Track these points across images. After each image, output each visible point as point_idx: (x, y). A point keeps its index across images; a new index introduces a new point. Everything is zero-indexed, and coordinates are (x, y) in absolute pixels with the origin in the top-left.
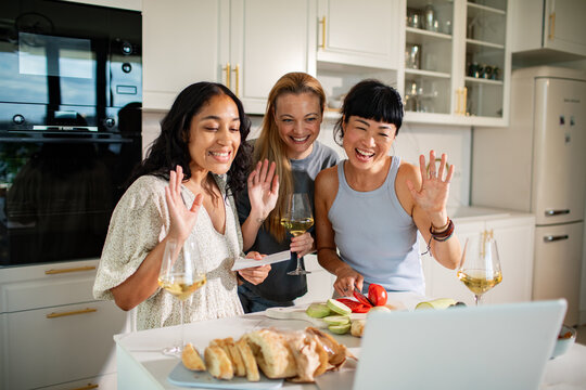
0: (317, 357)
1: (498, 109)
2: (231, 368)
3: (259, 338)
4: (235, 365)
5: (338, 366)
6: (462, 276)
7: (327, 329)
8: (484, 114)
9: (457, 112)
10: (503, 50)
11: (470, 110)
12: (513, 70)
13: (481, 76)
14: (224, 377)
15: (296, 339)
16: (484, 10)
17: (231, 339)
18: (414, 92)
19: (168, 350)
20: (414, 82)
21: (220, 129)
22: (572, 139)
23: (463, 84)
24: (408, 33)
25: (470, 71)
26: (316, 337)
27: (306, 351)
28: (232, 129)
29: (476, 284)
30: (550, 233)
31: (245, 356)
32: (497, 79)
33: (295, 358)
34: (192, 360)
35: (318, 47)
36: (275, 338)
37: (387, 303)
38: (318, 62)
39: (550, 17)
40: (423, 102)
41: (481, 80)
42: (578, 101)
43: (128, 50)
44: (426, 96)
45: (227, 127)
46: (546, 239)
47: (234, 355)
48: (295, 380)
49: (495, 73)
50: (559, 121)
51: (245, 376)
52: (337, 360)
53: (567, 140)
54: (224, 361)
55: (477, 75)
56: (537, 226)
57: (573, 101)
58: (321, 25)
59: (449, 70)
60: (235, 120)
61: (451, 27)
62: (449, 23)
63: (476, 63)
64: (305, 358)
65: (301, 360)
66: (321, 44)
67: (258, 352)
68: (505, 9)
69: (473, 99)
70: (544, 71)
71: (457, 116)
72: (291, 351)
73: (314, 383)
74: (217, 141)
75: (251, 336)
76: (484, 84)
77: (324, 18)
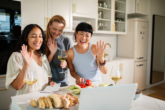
0: (70, 101)
1: (124, 30)
2: (44, 105)
3: (53, 97)
4: (45, 104)
5: (76, 104)
6: (111, 77)
7: (73, 93)
8: (120, 31)
9: (112, 30)
10: (125, 13)
11: (116, 30)
12: (128, 19)
13: (119, 21)
14: (43, 108)
15: (64, 96)
16: (120, 2)
17: (45, 97)
18: (100, 25)
19: (27, 101)
20: (100, 22)
21: (36, 37)
22: (144, 38)
23: (114, 23)
24: (99, 9)
25: (116, 19)
26: (69, 95)
27: (66, 100)
28: (40, 37)
29: (115, 79)
30: (138, 64)
31: (48, 102)
32: (123, 21)
33: (63, 102)
34: (33, 104)
35: (73, 12)
36: (57, 96)
37: (91, 85)
38: (73, 17)
39: (138, 4)
40: (103, 28)
41: (119, 22)
42: (145, 28)
43: (17, 13)
44: (104, 26)
45: (38, 36)
46: (137, 66)
47: (45, 102)
48: (63, 108)
49: (123, 20)
50: (140, 33)
51: (49, 108)
52: (76, 102)
53: (143, 38)
54: (42, 103)
55: (118, 20)
56: (135, 62)
57: (144, 27)
58: (74, 6)
59: (110, 19)
60: (40, 34)
61: (111, 7)
62: (110, 6)
63: (117, 17)
64: (66, 102)
65: (65, 102)
66: (74, 11)
67: (52, 101)
68: (125, 2)
69: (117, 27)
70: (136, 19)
71: (113, 31)
72: (62, 100)
73: (69, 109)
74: (35, 40)
75: (50, 96)
76: (120, 23)
77: (75, 4)
